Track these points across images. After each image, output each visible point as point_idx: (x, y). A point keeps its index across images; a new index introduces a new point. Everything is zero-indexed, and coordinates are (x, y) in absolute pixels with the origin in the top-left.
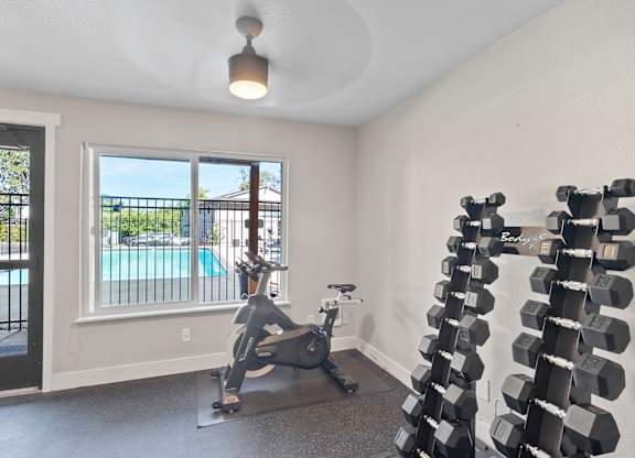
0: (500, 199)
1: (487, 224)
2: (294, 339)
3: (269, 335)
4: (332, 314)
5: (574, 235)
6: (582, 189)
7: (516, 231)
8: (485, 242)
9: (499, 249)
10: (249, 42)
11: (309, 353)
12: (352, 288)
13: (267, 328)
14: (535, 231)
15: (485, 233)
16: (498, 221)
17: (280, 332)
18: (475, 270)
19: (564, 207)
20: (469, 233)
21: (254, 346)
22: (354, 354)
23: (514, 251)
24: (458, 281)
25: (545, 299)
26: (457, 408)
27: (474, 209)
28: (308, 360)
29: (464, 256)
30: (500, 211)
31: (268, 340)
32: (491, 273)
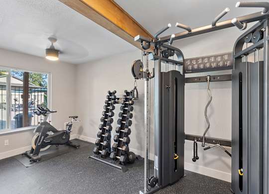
0: (115, 92)
1: (113, 97)
2: (57, 136)
3: (48, 135)
4: (70, 126)
5: (127, 100)
6: (128, 91)
7: (118, 99)
8: (113, 101)
9: (115, 103)
10: (52, 44)
11: (63, 139)
12: (77, 117)
13: (48, 133)
14: (121, 99)
15: (113, 99)
16: (115, 96)
17: (53, 133)
18: (110, 108)
19: (125, 94)
20: (110, 99)
21: (44, 139)
22: (76, 140)
23: (118, 103)
24: (107, 110)
25: (122, 112)
26: (107, 137)
27: (110, 94)
28: (62, 142)
29: (109, 105)
30: (116, 94)
31: (48, 137)
32: (114, 108)
